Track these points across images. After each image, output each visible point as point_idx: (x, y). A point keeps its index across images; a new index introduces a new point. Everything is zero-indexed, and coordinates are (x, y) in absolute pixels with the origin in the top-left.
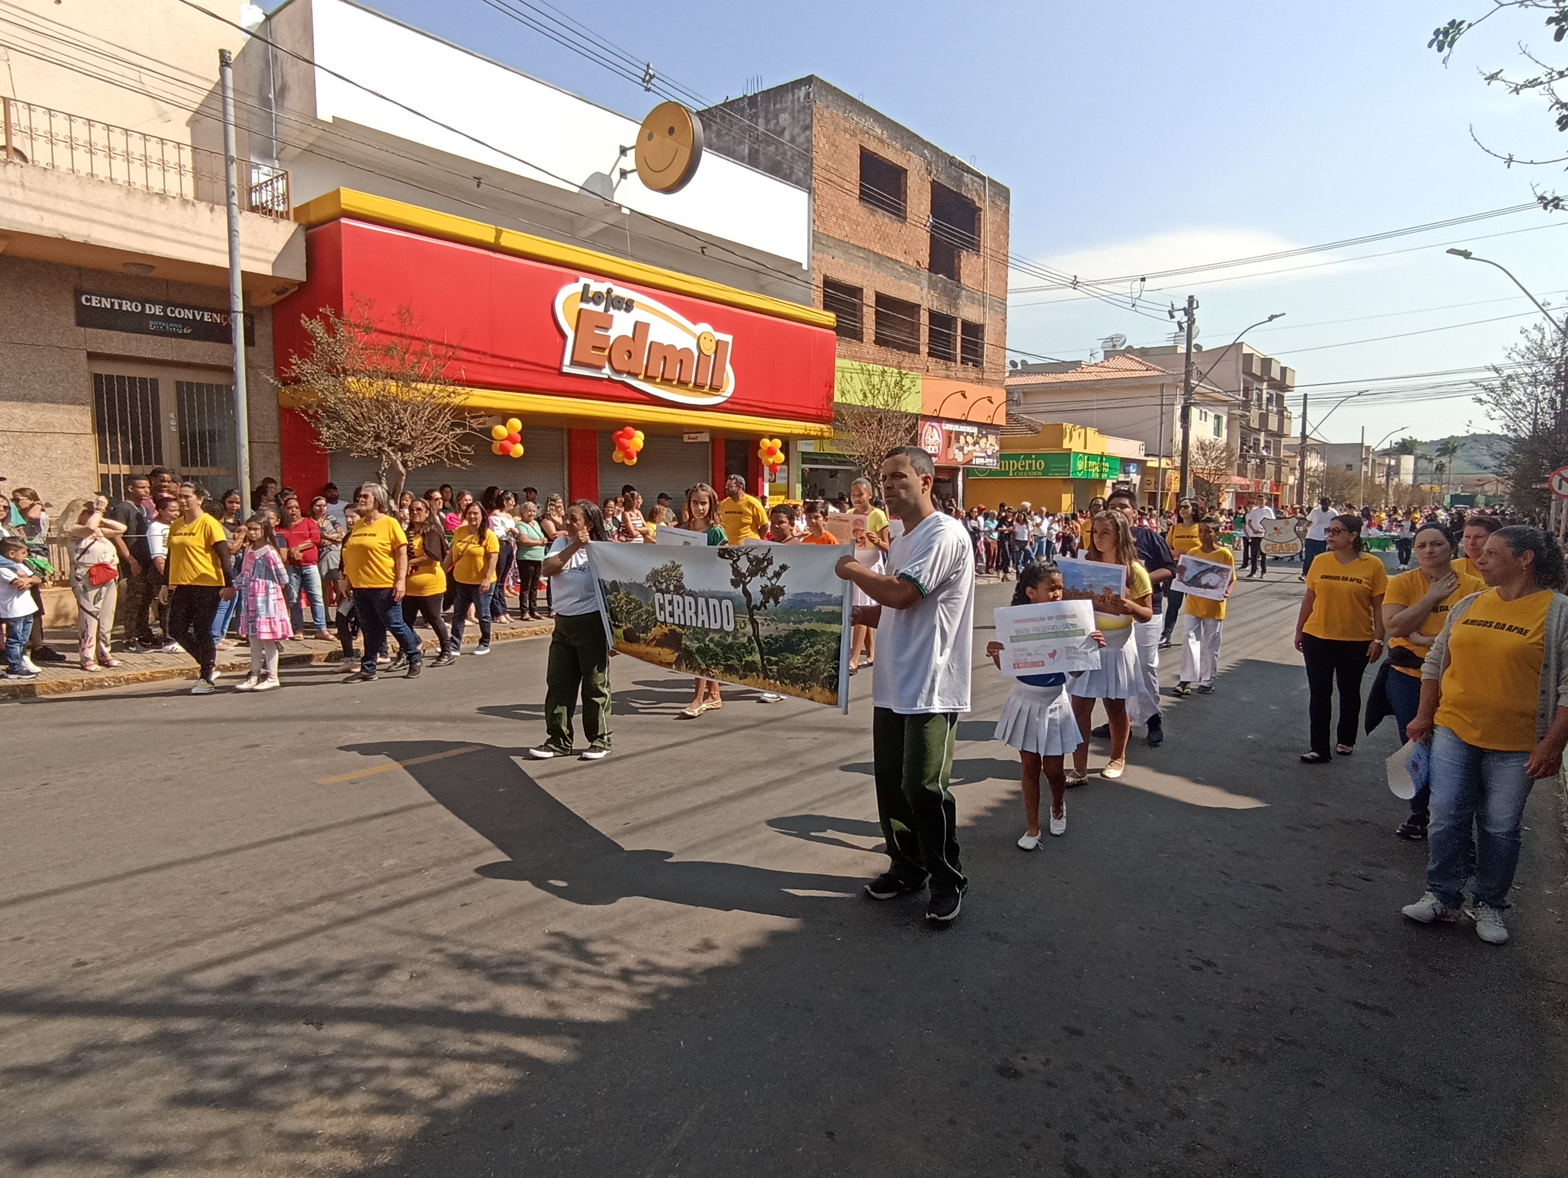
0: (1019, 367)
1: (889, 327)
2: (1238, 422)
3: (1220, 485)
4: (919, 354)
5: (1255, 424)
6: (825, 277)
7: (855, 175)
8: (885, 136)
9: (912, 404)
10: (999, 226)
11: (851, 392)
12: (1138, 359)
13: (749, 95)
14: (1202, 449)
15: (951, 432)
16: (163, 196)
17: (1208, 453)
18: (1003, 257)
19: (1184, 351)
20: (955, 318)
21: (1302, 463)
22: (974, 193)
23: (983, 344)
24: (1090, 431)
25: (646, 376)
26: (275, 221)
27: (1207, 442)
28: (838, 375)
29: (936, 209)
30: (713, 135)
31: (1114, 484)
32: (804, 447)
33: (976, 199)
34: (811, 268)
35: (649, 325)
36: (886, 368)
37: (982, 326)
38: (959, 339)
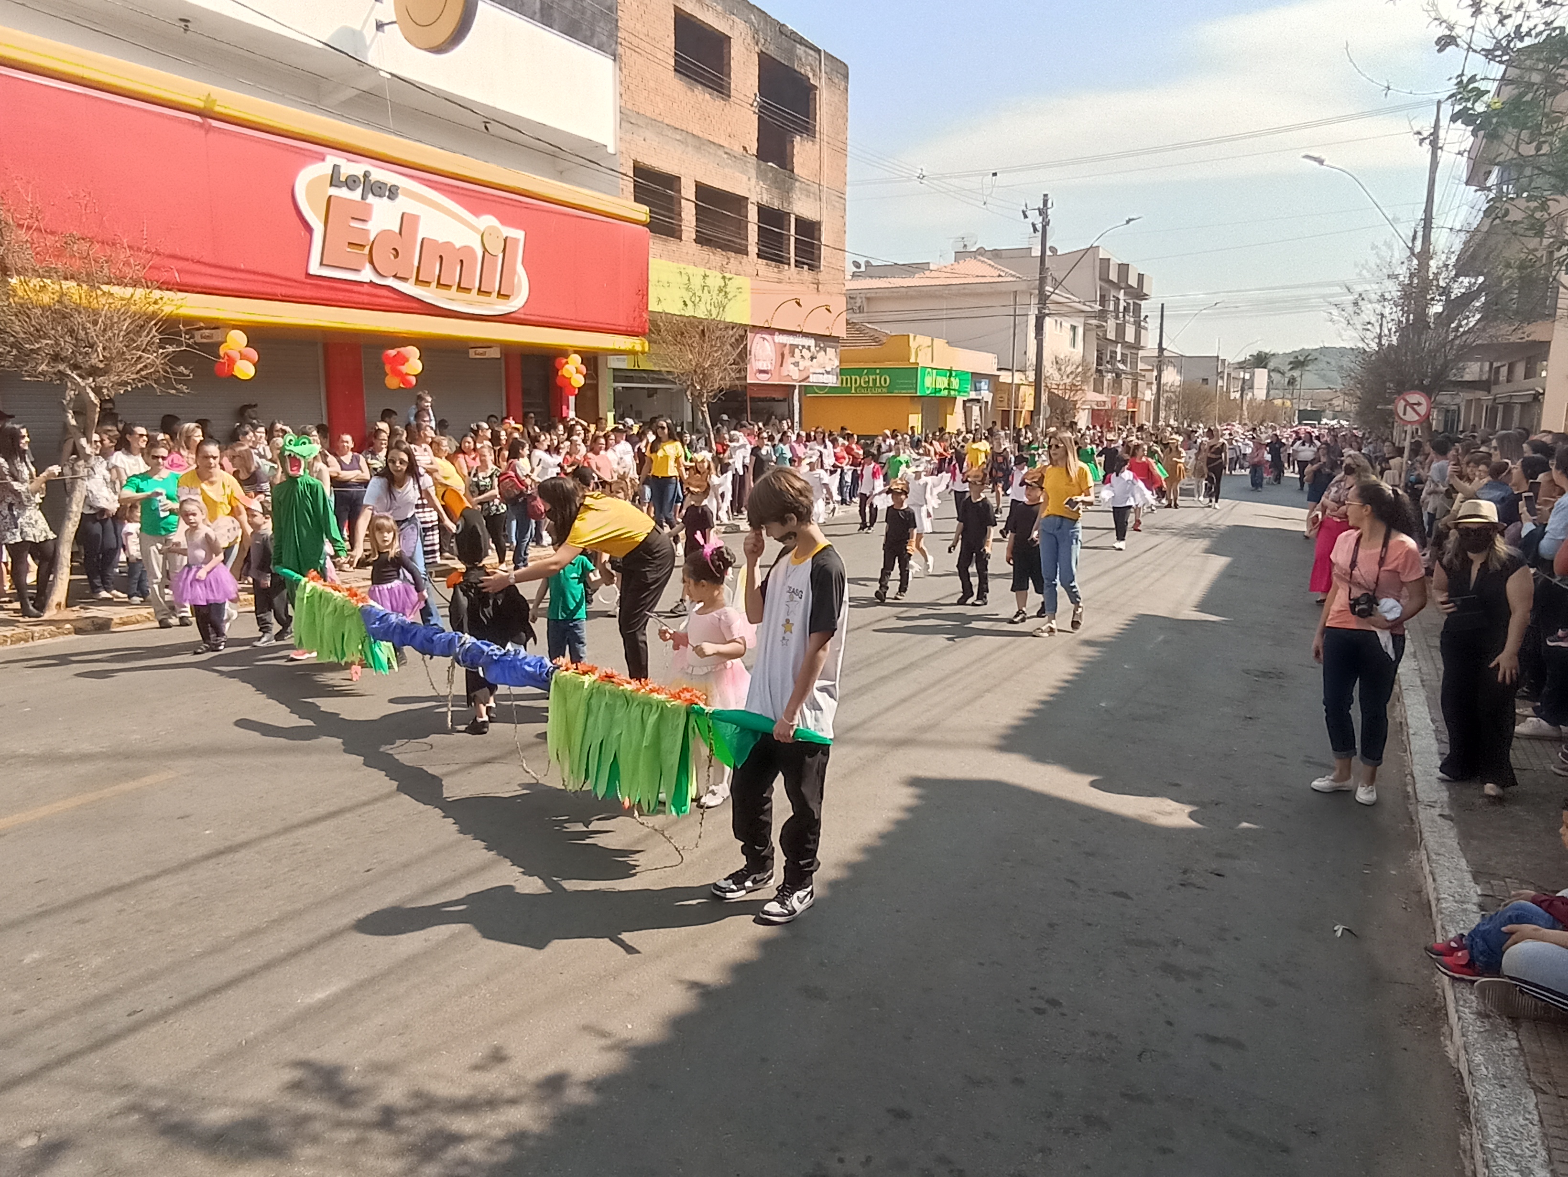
0: (863, 269)
1: (711, 224)
2: (1094, 334)
3: (1075, 402)
5: (1111, 335)
6: (635, 162)
7: (669, 42)
9: (739, 314)
10: (837, 109)
11: (669, 298)
12: (990, 262)
14: (1057, 363)
15: (785, 346)
17: (1063, 367)
18: (842, 145)
19: (1039, 254)
20: (789, 214)
21: (1159, 378)
22: (808, 68)
23: (819, 246)
24: (940, 343)
25: (417, 280)
27: (1062, 357)
28: (653, 278)
29: (764, 85)
31: (965, 402)
32: (615, 363)
33: (810, 75)
34: (618, 152)
35: (418, 217)
36: (708, 272)
37: (819, 223)
38: (792, 240)
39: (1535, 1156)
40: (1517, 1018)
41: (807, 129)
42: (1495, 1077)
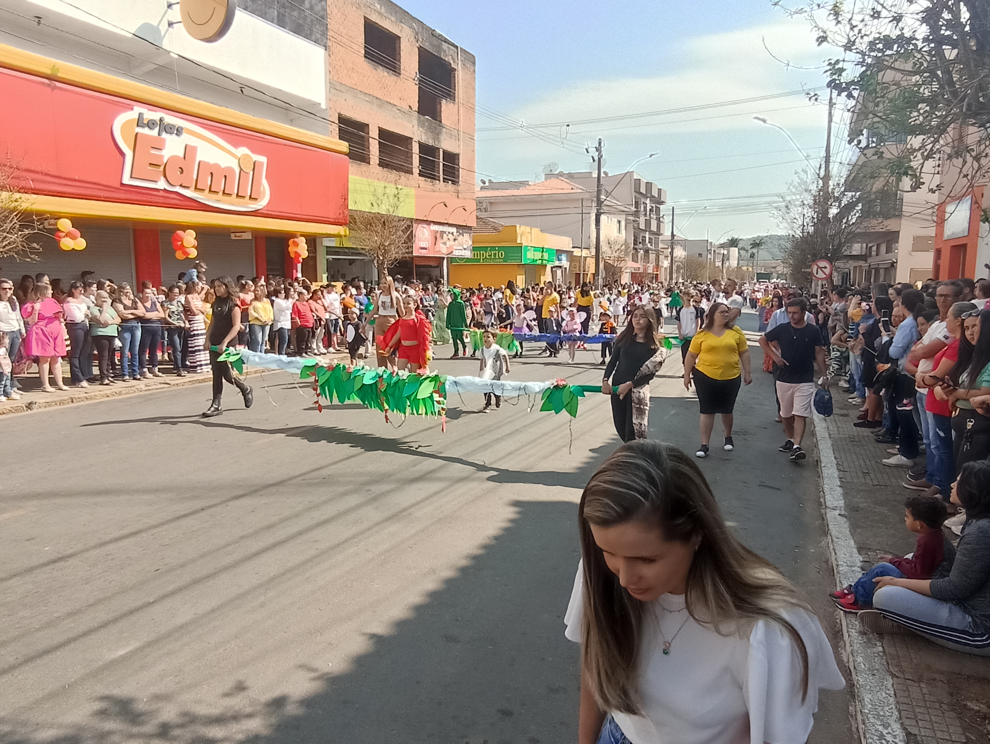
0: (487, 184)
1: (389, 154)
2: (632, 225)
3: (621, 268)
4: (412, 174)
5: (642, 226)
6: (339, 115)
7: (361, 39)
8: (383, 10)
9: (407, 211)
10: (468, 83)
11: (362, 201)
12: (566, 180)
14: (609, 243)
15: (437, 232)
17: (613, 246)
18: (472, 106)
19: (597, 176)
20: (439, 149)
21: (672, 253)
22: (450, 57)
23: (458, 169)
24: (535, 230)
25: (196, 188)
27: (612, 239)
28: (351, 188)
29: (422, 67)
32: (327, 242)
33: (452, 62)
34: (328, 108)
35: (196, 147)
36: (387, 185)
37: (458, 155)
38: (441, 165)
39: (892, 716)
40: (883, 634)
41: (449, 95)
42: (869, 669)
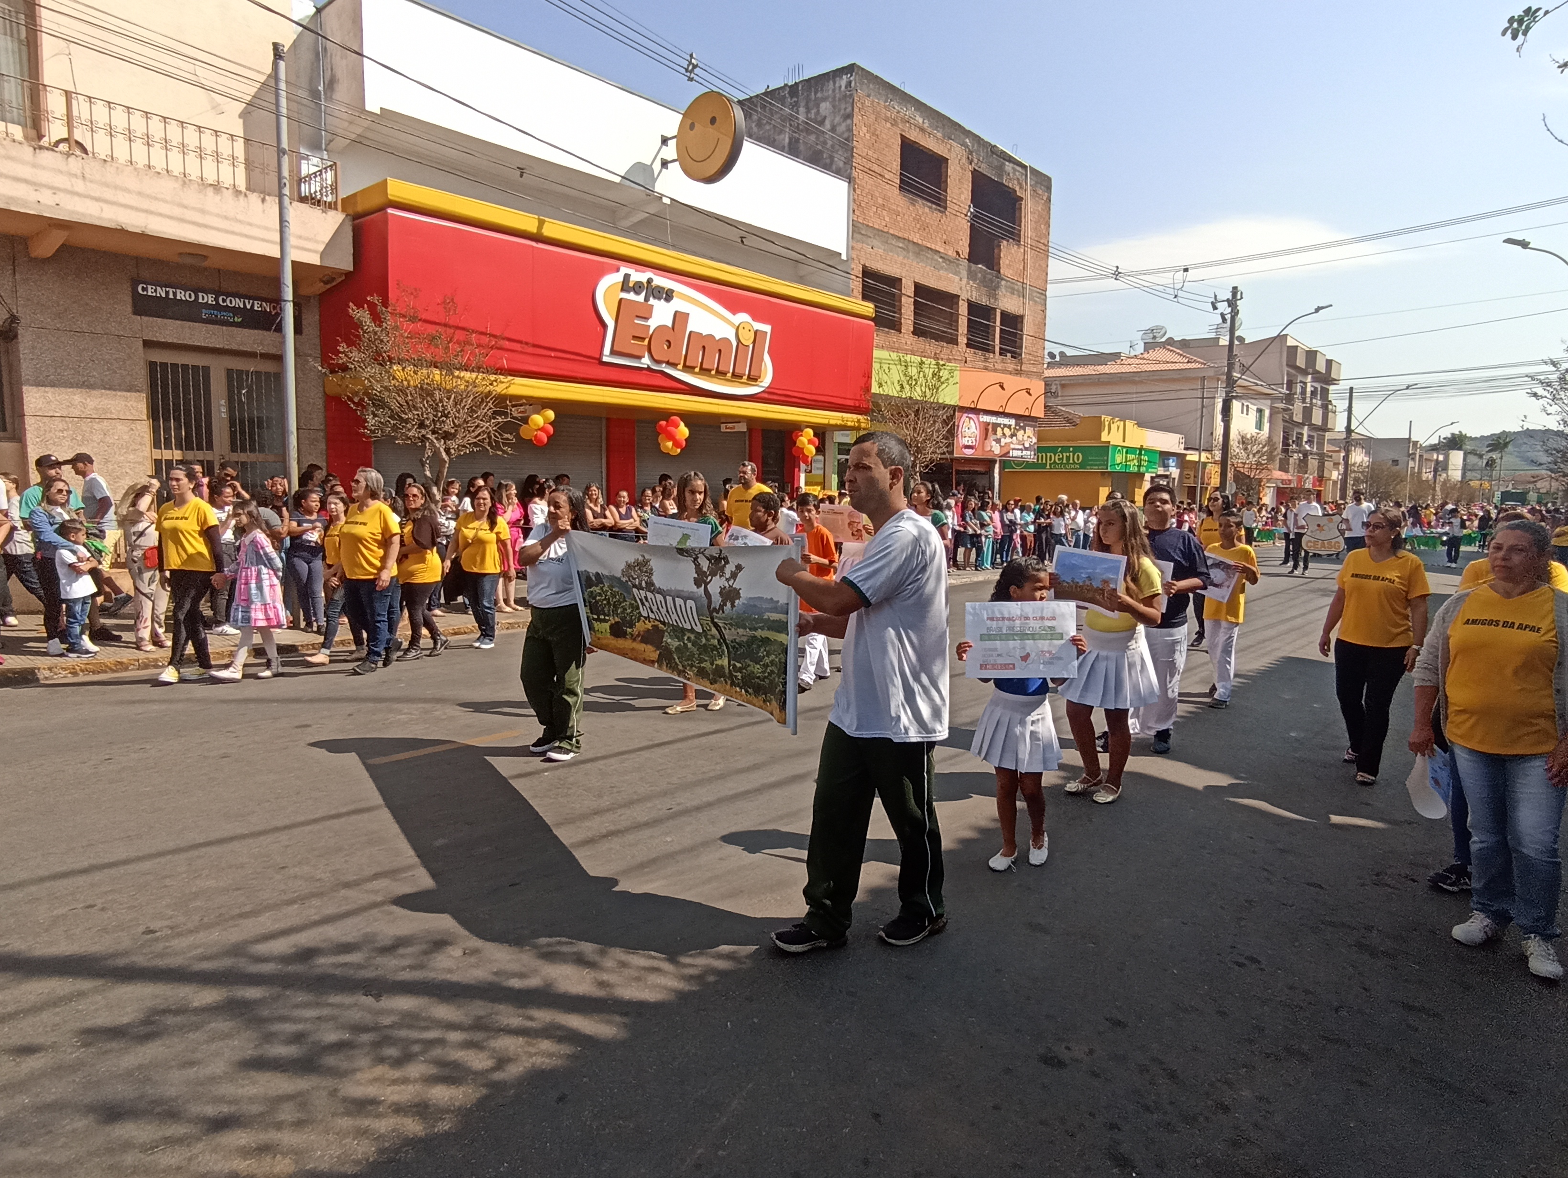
0: (1058, 359)
1: (929, 318)
2: (1280, 416)
3: (1260, 480)
5: (1298, 418)
6: (864, 267)
7: (896, 165)
8: (926, 125)
9: (949, 396)
10: (1040, 216)
11: (889, 383)
12: (1178, 351)
13: (790, 84)
14: (1243, 443)
15: (988, 424)
16: (217, 187)
17: (1249, 447)
18: (1043, 247)
19: (1227, 343)
20: (995, 309)
21: (1346, 458)
22: (1016, 182)
23: (1022, 336)
24: (1129, 424)
25: (685, 366)
26: (323, 212)
27: (1249, 436)
28: (876, 366)
29: (977, 198)
30: (753, 125)
31: (1152, 478)
32: (838, 437)
33: (1017, 189)
34: (850, 259)
35: (688, 314)
36: (924, 359)
37: (1022, 317)
38: (997, 330)
41: (1012, 233)
